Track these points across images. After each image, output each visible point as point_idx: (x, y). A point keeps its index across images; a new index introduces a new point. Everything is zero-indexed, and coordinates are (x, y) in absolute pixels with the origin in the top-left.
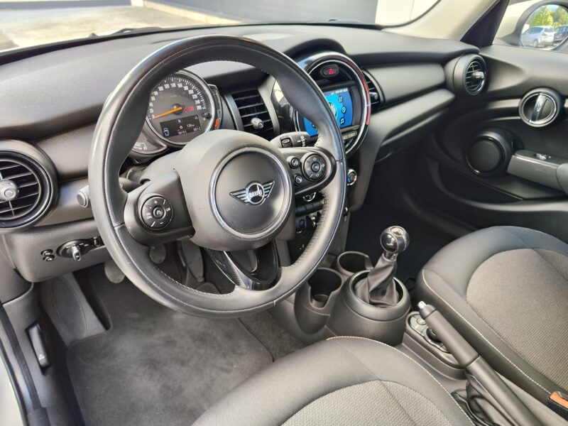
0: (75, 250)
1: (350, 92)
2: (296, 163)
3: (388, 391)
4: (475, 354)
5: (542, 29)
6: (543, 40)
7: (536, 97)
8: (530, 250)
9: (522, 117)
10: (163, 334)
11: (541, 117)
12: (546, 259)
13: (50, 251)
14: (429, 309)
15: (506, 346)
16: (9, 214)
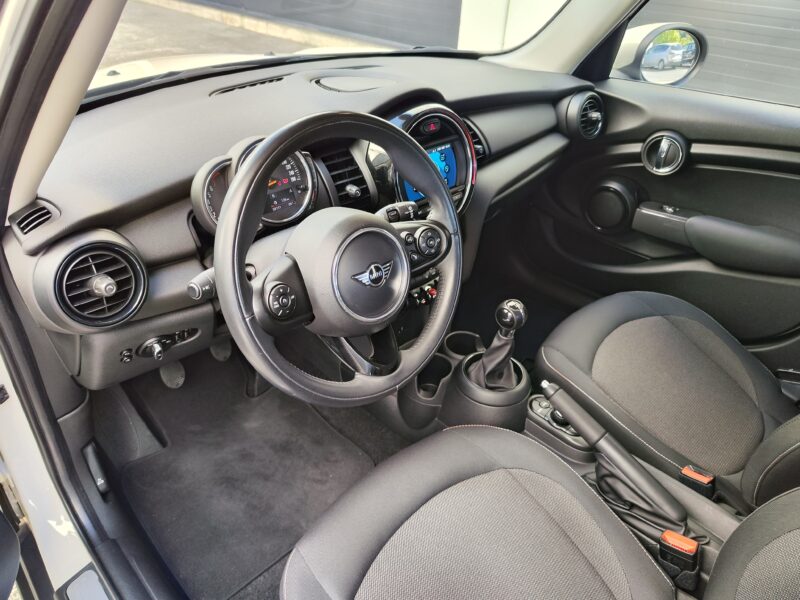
0: (157, 348)
1: (453, 148)
2: (410, 239)
3: (514, 478)
4: (603, 431)
5: (668, 47)
6: (670, 60)
7: (659, 142)
8: (659, 318)
9: (645, 163)
10: (236, 447)
11: (666, 163)
12: (677, 327)
13: (130, 350)
14: (552, 387)
15: (634, 423)
16: (103, 311)
